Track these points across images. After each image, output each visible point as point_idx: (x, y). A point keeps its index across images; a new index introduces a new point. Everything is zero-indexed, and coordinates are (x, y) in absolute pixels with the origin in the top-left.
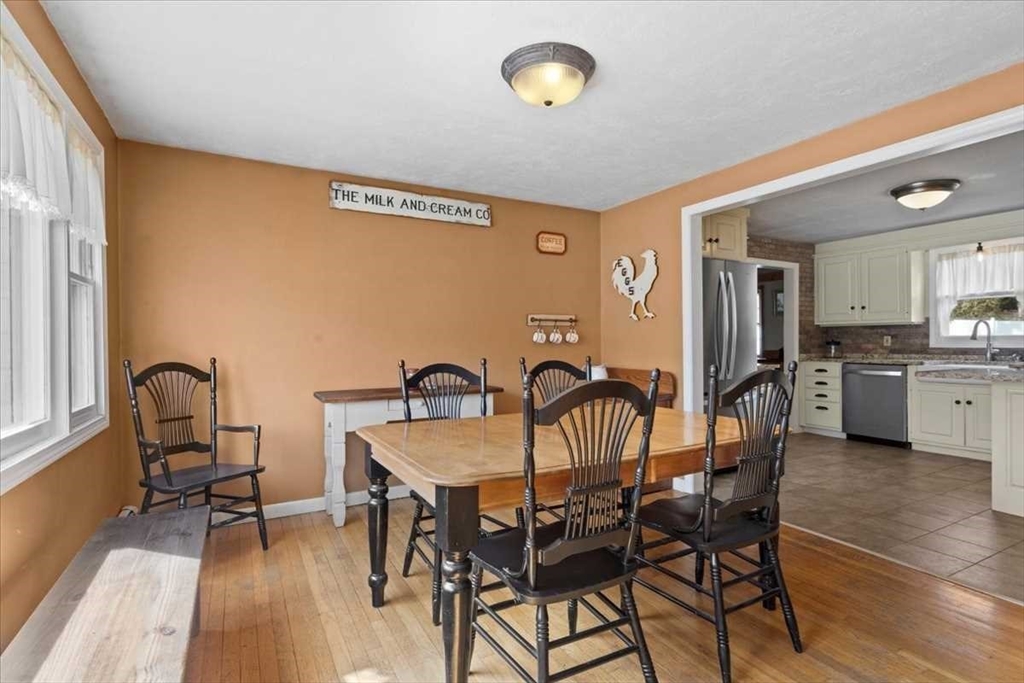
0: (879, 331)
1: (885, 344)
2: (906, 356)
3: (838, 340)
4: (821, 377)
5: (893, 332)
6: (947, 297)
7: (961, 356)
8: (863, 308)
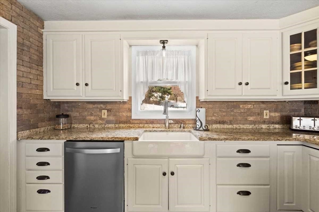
0: (99, 106)
1: (103, 117)
2: (117, 125)
3: (68, 113)
4: (43, 157)
5: (109, 107)
6: (142, 82)
7: (150, 125)
8: (87, 85)
